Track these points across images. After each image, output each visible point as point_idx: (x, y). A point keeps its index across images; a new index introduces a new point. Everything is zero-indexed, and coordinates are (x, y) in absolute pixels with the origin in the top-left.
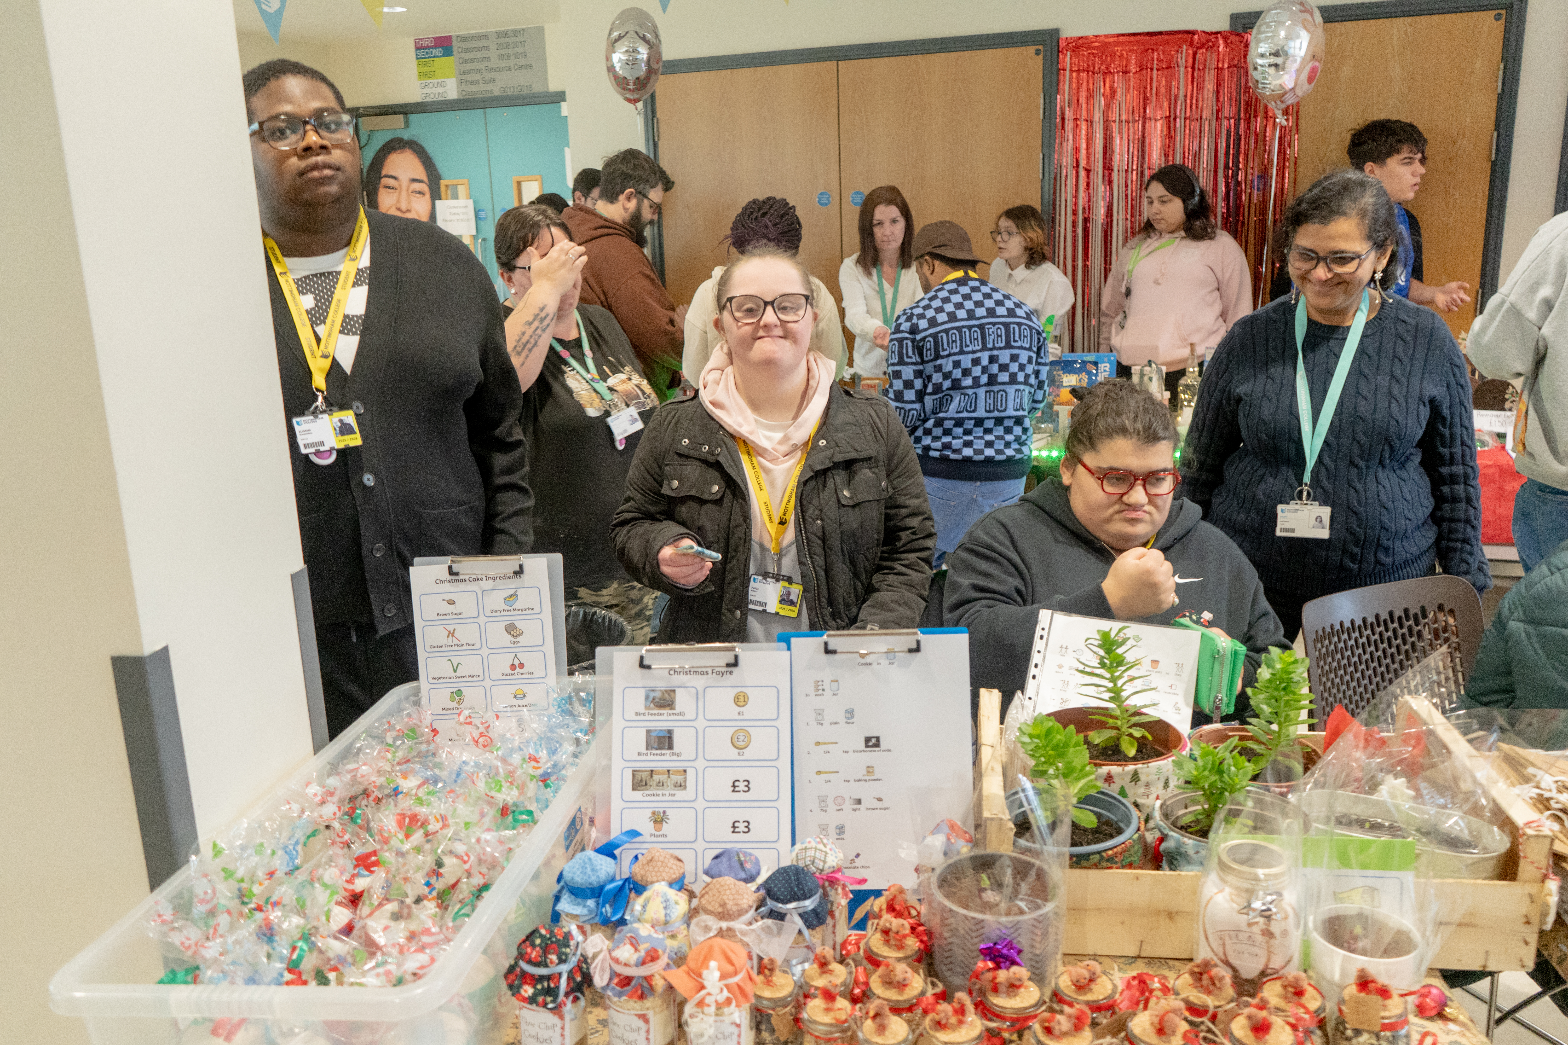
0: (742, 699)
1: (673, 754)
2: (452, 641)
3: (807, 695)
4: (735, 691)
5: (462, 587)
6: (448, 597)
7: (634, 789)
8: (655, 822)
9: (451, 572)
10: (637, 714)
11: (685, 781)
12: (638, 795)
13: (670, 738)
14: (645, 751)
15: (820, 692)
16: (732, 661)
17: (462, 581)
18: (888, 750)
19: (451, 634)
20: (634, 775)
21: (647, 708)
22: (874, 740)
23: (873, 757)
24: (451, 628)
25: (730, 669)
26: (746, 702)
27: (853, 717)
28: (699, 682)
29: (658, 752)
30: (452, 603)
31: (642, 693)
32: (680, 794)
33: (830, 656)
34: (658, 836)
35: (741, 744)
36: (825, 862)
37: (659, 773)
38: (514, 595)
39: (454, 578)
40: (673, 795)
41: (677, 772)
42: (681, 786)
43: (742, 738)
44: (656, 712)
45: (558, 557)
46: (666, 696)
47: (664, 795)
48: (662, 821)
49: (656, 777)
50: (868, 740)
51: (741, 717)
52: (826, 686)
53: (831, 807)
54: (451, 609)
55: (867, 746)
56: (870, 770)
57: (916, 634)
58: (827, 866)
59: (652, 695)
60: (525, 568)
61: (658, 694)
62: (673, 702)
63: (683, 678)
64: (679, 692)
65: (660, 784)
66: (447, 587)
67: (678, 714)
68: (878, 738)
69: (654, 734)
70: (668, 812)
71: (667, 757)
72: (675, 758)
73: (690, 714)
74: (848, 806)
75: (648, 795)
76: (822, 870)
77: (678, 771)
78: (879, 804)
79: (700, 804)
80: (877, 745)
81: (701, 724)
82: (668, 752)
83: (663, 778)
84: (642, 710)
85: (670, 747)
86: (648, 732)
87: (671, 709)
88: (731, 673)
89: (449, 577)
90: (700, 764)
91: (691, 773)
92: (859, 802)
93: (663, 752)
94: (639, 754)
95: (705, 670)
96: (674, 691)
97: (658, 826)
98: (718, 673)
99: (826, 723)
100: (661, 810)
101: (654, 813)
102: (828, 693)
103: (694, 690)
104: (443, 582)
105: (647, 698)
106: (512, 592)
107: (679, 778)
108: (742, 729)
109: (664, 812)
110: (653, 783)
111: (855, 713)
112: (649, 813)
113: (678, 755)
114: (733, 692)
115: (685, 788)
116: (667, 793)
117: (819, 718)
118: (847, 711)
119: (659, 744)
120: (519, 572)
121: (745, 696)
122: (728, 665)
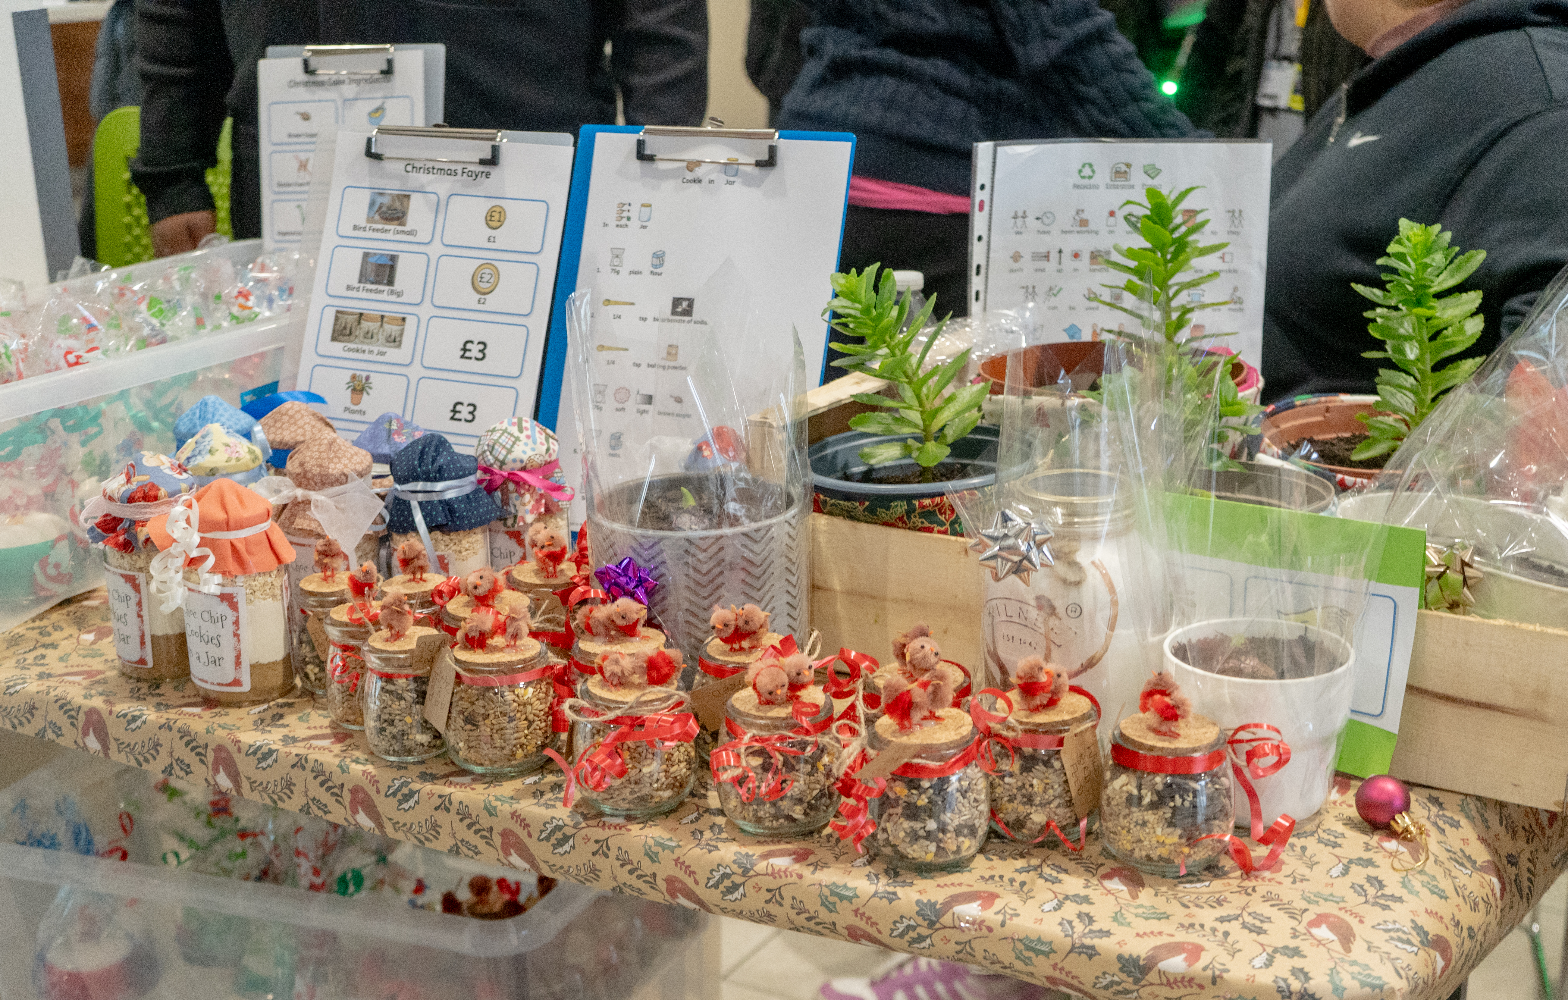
0: (496, 218)
1: (392, 292)
2: (304, 177)
3: (606, 225)
4: (489, 204)
5: (321, 93)
6: (303, 108)
7: (334, 339)
8: (354, 390)
9: (308, 69)
10: (355, 228)
11: (401, 335)
12: (338, 348)
13: (392, 268)
14: (356, 285)
15: (624, 221)
16: (487, 155)
17: (321, 84)
18: (703, 323)
19: (303, 166)
20: (337, 319)
21: (370, 220)
22: (685, 304)
23: (681, 330)
24: (303, 156)
25: (486, 169)
26: (501, 222)
27: (661, 265)
28: (442, 186)
29: (374, 287)
30: (306, 117)
31: (365, 197)
32: (392, 354)
33: (647, 165)
34: (353, 412)
35: (484, 286)
36: (509, 451)
37: (370, 319)
38: (380, 109)
39: (311, 78)
40: (382, 354)
41: (393, 320)
42: (395, 341)
43: (487, 277)
44: (380, 226)
45: (439, 50)
46: (397, 204)
47: (371, 352)
48: (362, 390)
49: (365, 325)
50: (677, 302)
51: (491, 245)
52: (634, 212)
53: (610, 404)
54: (303, 127)
55: (674, 313)
56: (672, 351)
57: (771, 136)
58: (510, 457)
59: (380, 200)
60: (398, 67)
61: (386, 200)
62: (404, 214)
63: (423, 178)
64: (415, 198)
65: (369, 336)
66: (302, 93)
67: (409, 233)
68: (691, 302)
69: (372, 260)
70: (374, 378)
71: (383, 297)
72: (393, 298)
73: (423, 235)
74: (632, 405)
75: (350, 350)
76: (503, 463)
77: (396, 319)
78: (676, 408)
79: (415, 372)
80: (688, 312)
81: (436, 249)
82: (386, 288)
83: (372, 326)
84: (363, 223)
85: (390, 282)
86: (366, 255)
87: (400, 224)
88: (488, 175)
89: (303, 77)
90: (426, 311)
91: (411, 322)
92: (649, 399)
93: (381, 287)
94: (349, 288)
95: (453, 167)
96: (408, 197)
97: (357, 396)
98: (470, 174)
99: (624, 270)
100: (364, 374)
101: (354, 377)
102: (635, 224)
103: (434, 197)
104: (297, 84)
105: (372, 204)
106: (377, 103)
107: (393, 329)
108: (488, 264)
109: (368, 378)
110: (360, 333)
111: (667, 259)
112: (347, 376)
113: (399, 294)
114: (485, 206)
115: (399, 346)
116: (376, 349)
117: (616, 262)
118: (655, 255)
119: (377, 275)
120: (388, 71)
121: (502, 212)
122: (482, 162)
